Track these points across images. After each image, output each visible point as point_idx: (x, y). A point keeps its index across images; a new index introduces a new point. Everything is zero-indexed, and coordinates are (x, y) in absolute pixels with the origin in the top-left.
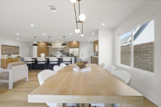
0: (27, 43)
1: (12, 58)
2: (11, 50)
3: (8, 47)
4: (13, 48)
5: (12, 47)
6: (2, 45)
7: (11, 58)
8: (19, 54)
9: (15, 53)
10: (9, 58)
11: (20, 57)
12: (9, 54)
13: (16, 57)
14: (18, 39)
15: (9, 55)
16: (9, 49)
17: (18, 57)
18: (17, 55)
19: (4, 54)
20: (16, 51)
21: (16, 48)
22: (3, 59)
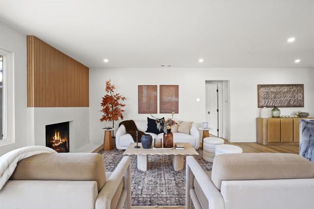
1: (282, 117)
2: (278, 96)
3: (272, 90)
5: (282, 89)
6: (258, 85)
7: (279, 117)
9: (292, 103)
10: (273, 117)
11: (307, 114)
12: (275, 107)
13: (295, 114)
16: (276, 93)
17: (301, 115)
18: (297, 110)
19: (262, 107)
20: (294, 98)
21: (294, 90)
22: (260, 118)
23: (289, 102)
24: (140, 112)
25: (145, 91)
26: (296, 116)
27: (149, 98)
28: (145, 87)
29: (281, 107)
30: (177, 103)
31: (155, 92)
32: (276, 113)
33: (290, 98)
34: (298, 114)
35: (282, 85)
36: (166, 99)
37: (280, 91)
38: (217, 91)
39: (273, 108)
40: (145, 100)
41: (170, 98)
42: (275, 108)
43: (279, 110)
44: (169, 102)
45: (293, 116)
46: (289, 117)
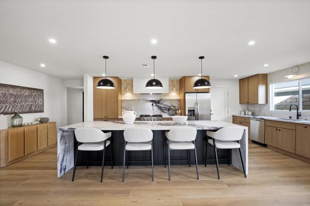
0: (63, 80)
1: (24, 126)
2: (19, 100)
3: (11, 91)
5: (23, 92)
7: (21, 126)
9: (33, 108)
10: (13, 126)
11: (48, 119)
13: (37, 120)
14: (43, 65)
16: (15, 97)
17: (43, 121)
18: (38, 116)
20: (36, 103)
21: (35, 95)
23: (31, 107)
26: (38, 122)
29: (29, 112)
32: (16, 122)
33: (31, 103)
34: (39, 120)
35: (24, 88)
37: (21, 95)
39: (13, 115)
42: (16, 115)
43: (21, 118)
45: (36, 123)
46: (32, 124)
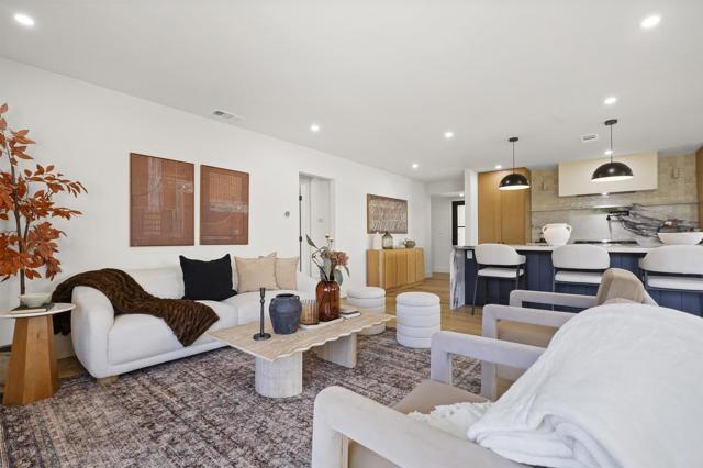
1: (395, 249)
2: (387, 215)
4: (392, 206)
5: (390, 204)
6: (368, 195)
8: (405, 232)
10: (384, 248)
11: (414, 243)
13: (403, 243)
15: (387, 234)
16: (385, 211)
17: (409, 245)
19: (373, 232)
21: (400, 208)
22: (372, 250)
23: (397, 225)
24: (135, 242)
25: (155, 177)
26: (405, 246)
27: (170, 197)
28: (157, 165)
29: (395, 232)
30: (245, 218)
31: (190, 184)
32: (387, 242)
35: (390, 199)
36: (218, 205)
37: (389, 209)
38: (300, 198)
39: (384, 235)
40: (154, 203)
41: (229, 205)
43: (392, 238)
44: (226, 214)
46: (399, 248)
